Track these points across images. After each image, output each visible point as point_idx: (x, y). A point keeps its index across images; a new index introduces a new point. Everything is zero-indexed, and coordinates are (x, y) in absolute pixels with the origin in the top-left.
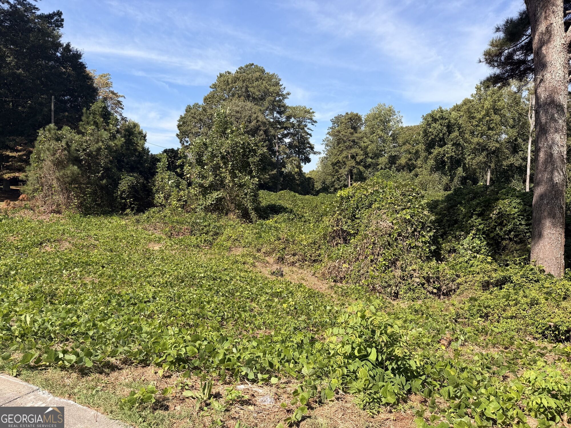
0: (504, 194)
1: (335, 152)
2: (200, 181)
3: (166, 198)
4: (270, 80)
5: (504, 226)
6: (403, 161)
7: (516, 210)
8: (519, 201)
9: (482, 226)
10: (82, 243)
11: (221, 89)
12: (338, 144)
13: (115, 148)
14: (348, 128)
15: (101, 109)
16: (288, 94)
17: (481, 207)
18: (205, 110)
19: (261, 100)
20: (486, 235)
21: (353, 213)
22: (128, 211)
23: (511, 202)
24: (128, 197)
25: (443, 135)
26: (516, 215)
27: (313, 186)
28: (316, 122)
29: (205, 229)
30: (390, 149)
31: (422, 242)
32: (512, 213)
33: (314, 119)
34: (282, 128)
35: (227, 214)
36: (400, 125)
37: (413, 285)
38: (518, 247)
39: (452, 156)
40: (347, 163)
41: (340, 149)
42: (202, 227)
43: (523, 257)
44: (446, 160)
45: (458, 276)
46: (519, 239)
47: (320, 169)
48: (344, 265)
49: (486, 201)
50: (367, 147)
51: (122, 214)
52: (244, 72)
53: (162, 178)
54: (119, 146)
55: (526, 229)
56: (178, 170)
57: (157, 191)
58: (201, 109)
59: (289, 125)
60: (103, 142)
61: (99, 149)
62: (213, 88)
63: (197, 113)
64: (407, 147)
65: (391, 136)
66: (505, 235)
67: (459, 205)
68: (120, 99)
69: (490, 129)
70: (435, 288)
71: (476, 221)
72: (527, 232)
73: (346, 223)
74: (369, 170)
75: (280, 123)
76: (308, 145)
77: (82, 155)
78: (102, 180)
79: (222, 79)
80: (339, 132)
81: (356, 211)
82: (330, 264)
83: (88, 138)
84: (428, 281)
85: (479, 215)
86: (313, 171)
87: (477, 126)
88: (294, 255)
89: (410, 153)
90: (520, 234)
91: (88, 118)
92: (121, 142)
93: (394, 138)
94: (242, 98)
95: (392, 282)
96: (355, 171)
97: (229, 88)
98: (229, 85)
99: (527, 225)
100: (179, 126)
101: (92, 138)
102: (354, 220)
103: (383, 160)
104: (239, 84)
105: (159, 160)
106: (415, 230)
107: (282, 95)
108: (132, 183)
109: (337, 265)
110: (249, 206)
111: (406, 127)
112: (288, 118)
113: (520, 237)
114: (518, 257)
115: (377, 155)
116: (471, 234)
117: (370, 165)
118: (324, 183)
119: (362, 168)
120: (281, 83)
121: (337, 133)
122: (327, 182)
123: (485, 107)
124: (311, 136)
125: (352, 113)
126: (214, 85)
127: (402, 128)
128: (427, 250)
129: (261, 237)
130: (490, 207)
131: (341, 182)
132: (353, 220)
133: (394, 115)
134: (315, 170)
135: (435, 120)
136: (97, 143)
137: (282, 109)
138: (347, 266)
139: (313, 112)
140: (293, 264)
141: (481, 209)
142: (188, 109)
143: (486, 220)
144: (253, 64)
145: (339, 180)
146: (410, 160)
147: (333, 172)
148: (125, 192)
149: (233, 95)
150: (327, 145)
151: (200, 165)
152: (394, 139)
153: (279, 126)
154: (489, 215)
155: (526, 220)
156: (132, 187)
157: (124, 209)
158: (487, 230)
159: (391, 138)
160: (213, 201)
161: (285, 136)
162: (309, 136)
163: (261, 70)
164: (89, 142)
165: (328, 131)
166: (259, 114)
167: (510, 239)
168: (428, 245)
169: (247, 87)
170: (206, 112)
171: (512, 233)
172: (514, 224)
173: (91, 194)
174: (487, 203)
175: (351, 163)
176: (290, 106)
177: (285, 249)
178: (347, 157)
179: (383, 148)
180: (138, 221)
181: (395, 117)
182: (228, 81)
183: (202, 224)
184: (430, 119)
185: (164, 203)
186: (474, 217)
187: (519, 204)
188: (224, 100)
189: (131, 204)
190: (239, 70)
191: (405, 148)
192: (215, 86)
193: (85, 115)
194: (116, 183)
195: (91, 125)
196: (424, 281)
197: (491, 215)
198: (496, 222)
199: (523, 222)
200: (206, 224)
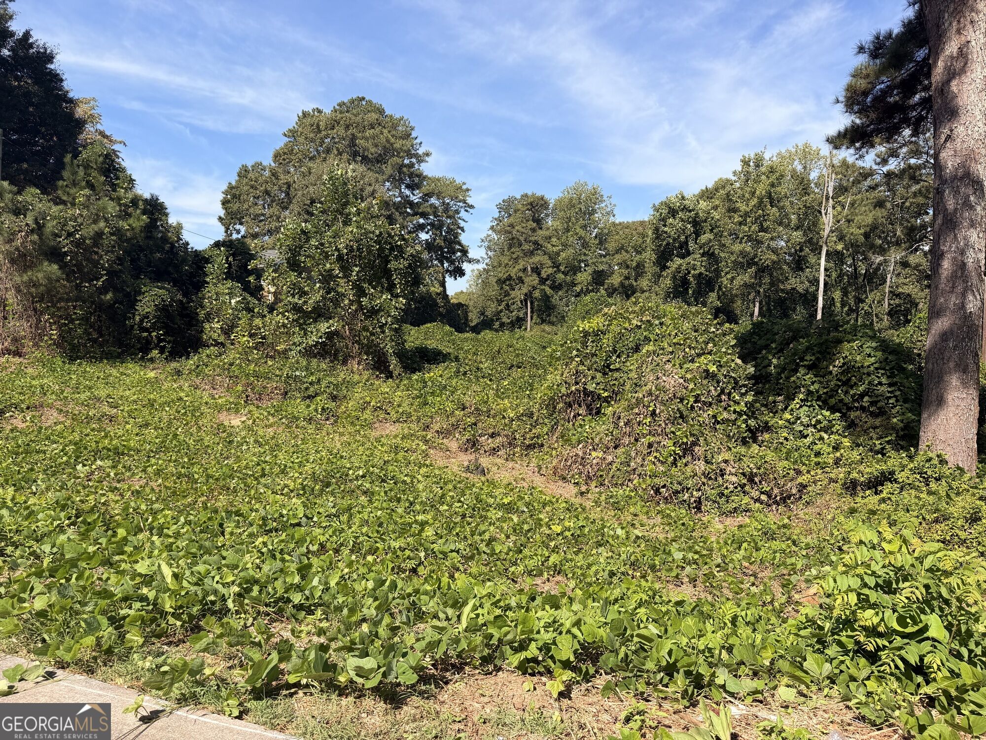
0: (849, 333)
1: (505, 260)
2: (296, 300)
3: (227, 331)
4: (395, 127)
5: (852, 387)
6: (616, 280)
7: (873, 360)
8: (874, 344)
9: (816, 386)
10: (85, 412)
11: (306, 138)
12: (510, 247)
13: (128, 234)
14: (528, 221)
15: (101, 159)
16: (428, 154)
17: (814, 354)
18: (274, 174)
19: (378, 162)
20: (823, 402)
21: (606, 360)
22: (155, 353)
23: (861, 346)
24: (154, 327)
25: (686, 237)
26: (872, 368)
27: (467, 319)
28: (472, 207)
29: (312, 389)
30: (595, 260)
31: (735, 412)
32: (866, 364)
33: (470, 201)
34: (415, 214)
35: (345, 362)
36: (612, 219)
37: (727, 488)
38: (878, 422)
39: (701, 274)
40: (526, 280)
41: (514, 256)
42: (305, 386)
43: (887, 439)
44: (692, 279)
45: (799, 472)
46: (878, 408)
47: (474, 289)
48: (594, 454)
49: (822, 344)
50: (558, 254)
51: (142, 358)
52: (348, 111)
53: (217, 294)
54: (137, 231)
55: (889, 392)
56: (251, 279)
57: (209, 318)
58: (267, 173)
59: (429, 210)
60: (106, 220)
61: (99, 235)
62: (289, 137)
63: (260, 180)
64: (624, 256)
65: (596, 237)
66: (854, 401)
67: (764, 352)
68: (116, 147)
69: (762, 229)
70: (762, 493)
71: (806, 377)
72: (890, 398)
73: (593, 378)
74: (560, 293)
75: (411, 204)
76: (458, 247)
77: (66, 247)
78: (106, 293)
79: (308, 121)
80: (512, 226)
81: (611, 357)
82: (567, 451)
83: (78, 212)
84: (751, 480)
85: (810, 368)
86: (462, 292)
87: (740, 224)
88: (492, 436)
89: (628, 267)
90: (879, 401)
91: (75, 173)
92: (142, 223)
93: (602, 240)
94: (345, 156)
95: (690, 484)
96: (537, 294)
97: (321, 139)
98: (320, 131)
99: (890, 385)
100: (224, 203)
101: (85, 213)
102: (607, 374)
103: (584, 277)
104: (340, 131)
105: (207, 261)
106: (722, 392)
107: (417, 156)
108: (163, 300)
109: (581, 453)
110: (389, 348)
111: (620, 224)
112: (427, 196)
113: (879, 405)
114: (878, 439)
115: (574, 269)
116: (797, 400)
117: (560, 284)
118: (483, 314)
119: (549, 291)
120: (414, 135)
121: (508, 228)
122: (489, 313)
123: (758, 192)
124: (463, 231)
125: (533, 195)
126: (290, 131)
127: (614, 224)
128: (744, 426)
129: (426, 404)
130: (829, 353)
131: (512, 312)
132: (605, 374)
133: (601, 201)
134: (465, 291)
135: (673, 212)
136: (95, 222)
137: (416, 181)
138: (600, 455)
139: (468, 190)
140: (494, 451)
141: (813, 358)
142: (244, 173)
143: (823, 377)
144: (363, 99)
145: (508, 310)
146: (627, 278)
147: (501, 294)
148: (148, 317)
149: (328, 151)
150: (489, 248)
151: (296, 271)
152: (601, 243)
153: (408, 210)
154: (827, 367)
155: (888, 377)
156: (163, 309)
157: (146, 348)
158: (824, 393)
159: (597, 242)
160: (321, 337)
161: (421, 227)
162: (460, 231)
163: (378, 109)
164: (79, 220)
165: (491, 224)
166: (377, 186)
167: (863, 409)
168: (745, 417)
169: (354, 138)
170: (277, 179)
171: (866, 399)
172: (870, 383)
173: (82, 319)
174: (824, 347)
175: (533, 280)
176: (430, 176)
177: (475, 424)
178: (525, 270)
179: (583, 258)
180: (178, 373)
181: (603, 205)
182: (318, 126)
183: (305, 380)
184: (665, 211)
185: (222, 339)
186: (802, 371)
187: (875, 349)
188: (311, 159)
189: (160, 341)
190: (337, 107)
191: (618, 258)
192: (292, 134)
193: (68, 167)
194: (131, 300)
195: (82, 189)
196: (745, 481)
197: (831, 368)
198: (838, 380)
199: (884, 380)
200: (313, 378)
